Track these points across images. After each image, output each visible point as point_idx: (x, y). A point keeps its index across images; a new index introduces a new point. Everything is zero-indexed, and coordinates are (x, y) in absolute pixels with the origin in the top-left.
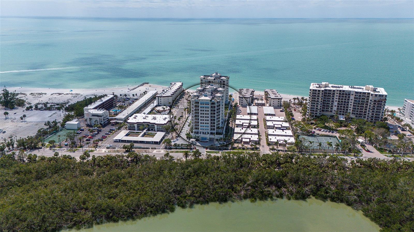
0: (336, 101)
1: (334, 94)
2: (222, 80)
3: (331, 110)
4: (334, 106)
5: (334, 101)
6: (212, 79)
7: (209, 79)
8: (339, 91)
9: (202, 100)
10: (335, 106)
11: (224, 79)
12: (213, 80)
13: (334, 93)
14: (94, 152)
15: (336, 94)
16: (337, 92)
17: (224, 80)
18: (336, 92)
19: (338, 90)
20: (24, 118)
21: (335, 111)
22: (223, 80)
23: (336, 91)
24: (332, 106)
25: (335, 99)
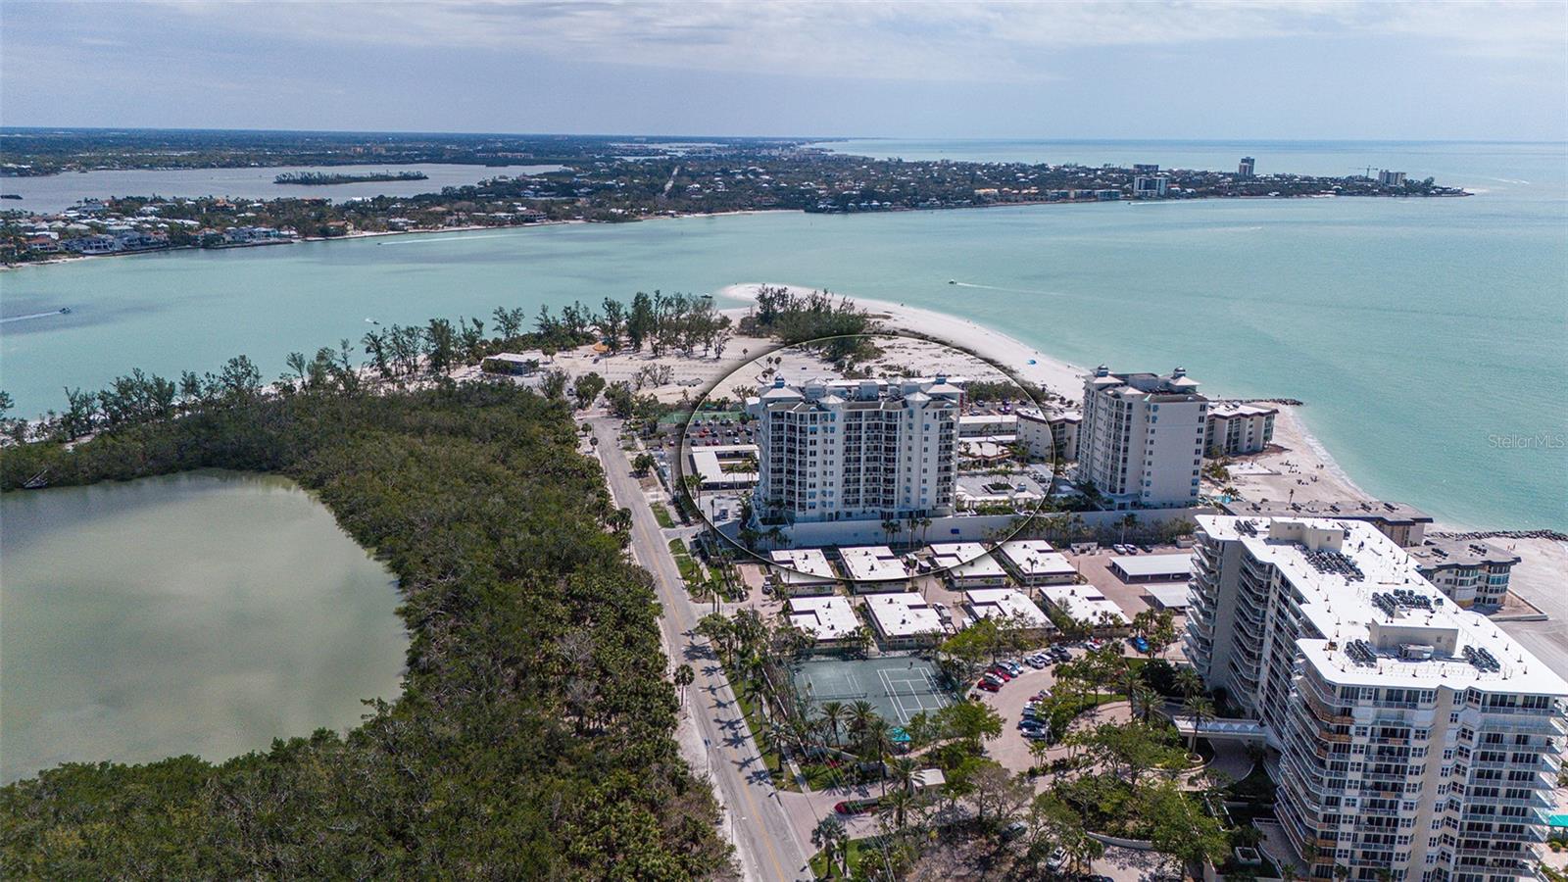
8: (1280, 577)
13: (1269, 586)
16: (1276, 583)
18: (1274, 579)
19: (1277, 573)
23: (1274, 574)
24: (1260, 658)
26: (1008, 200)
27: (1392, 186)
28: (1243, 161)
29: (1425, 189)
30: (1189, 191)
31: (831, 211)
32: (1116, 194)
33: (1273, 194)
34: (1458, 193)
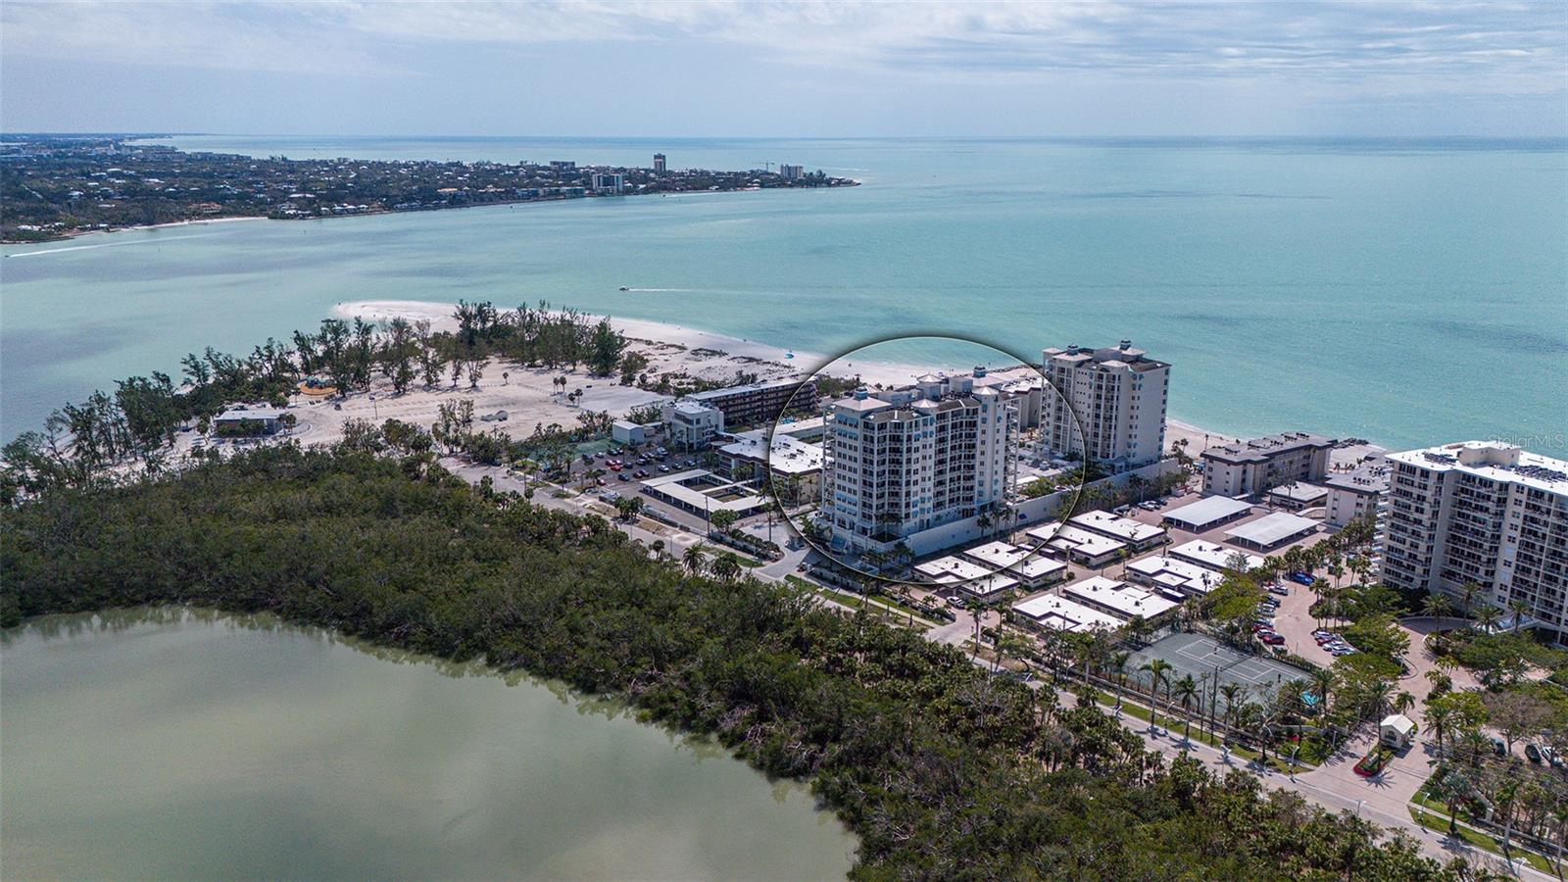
0: (1512, 539)
1: (1502, 501)
2: (1105, 369)
3: (1489, 579)
4: (1500, 563)
5: (1504, 538)
6: (1070, 362)
7: (1061, 361)
8: (1526, 491)
9: (843, 408)
10: (1507, 564)
11: (1113, 368)
12: (1072, 367)
13: (1505, 500)
14: (566, 500)
15: (1511, 508)
16: (1519, 496)
17: (1112, 373)
18: (1513, 495)
19: (1520, 488)
20: (577, 398)
21: (1503, 587)
22: (1110, 369)
23: (1512, 490)
24: (1492, 562)
25: (1506, 532)
26: (482, 200)
27: (791, 179)
28: (656, 157)
29: (817, 181)
30: (642, 186)
31: (304, 217)
32: (581, 191)
33: (714, 188)
34: (850, 183)
